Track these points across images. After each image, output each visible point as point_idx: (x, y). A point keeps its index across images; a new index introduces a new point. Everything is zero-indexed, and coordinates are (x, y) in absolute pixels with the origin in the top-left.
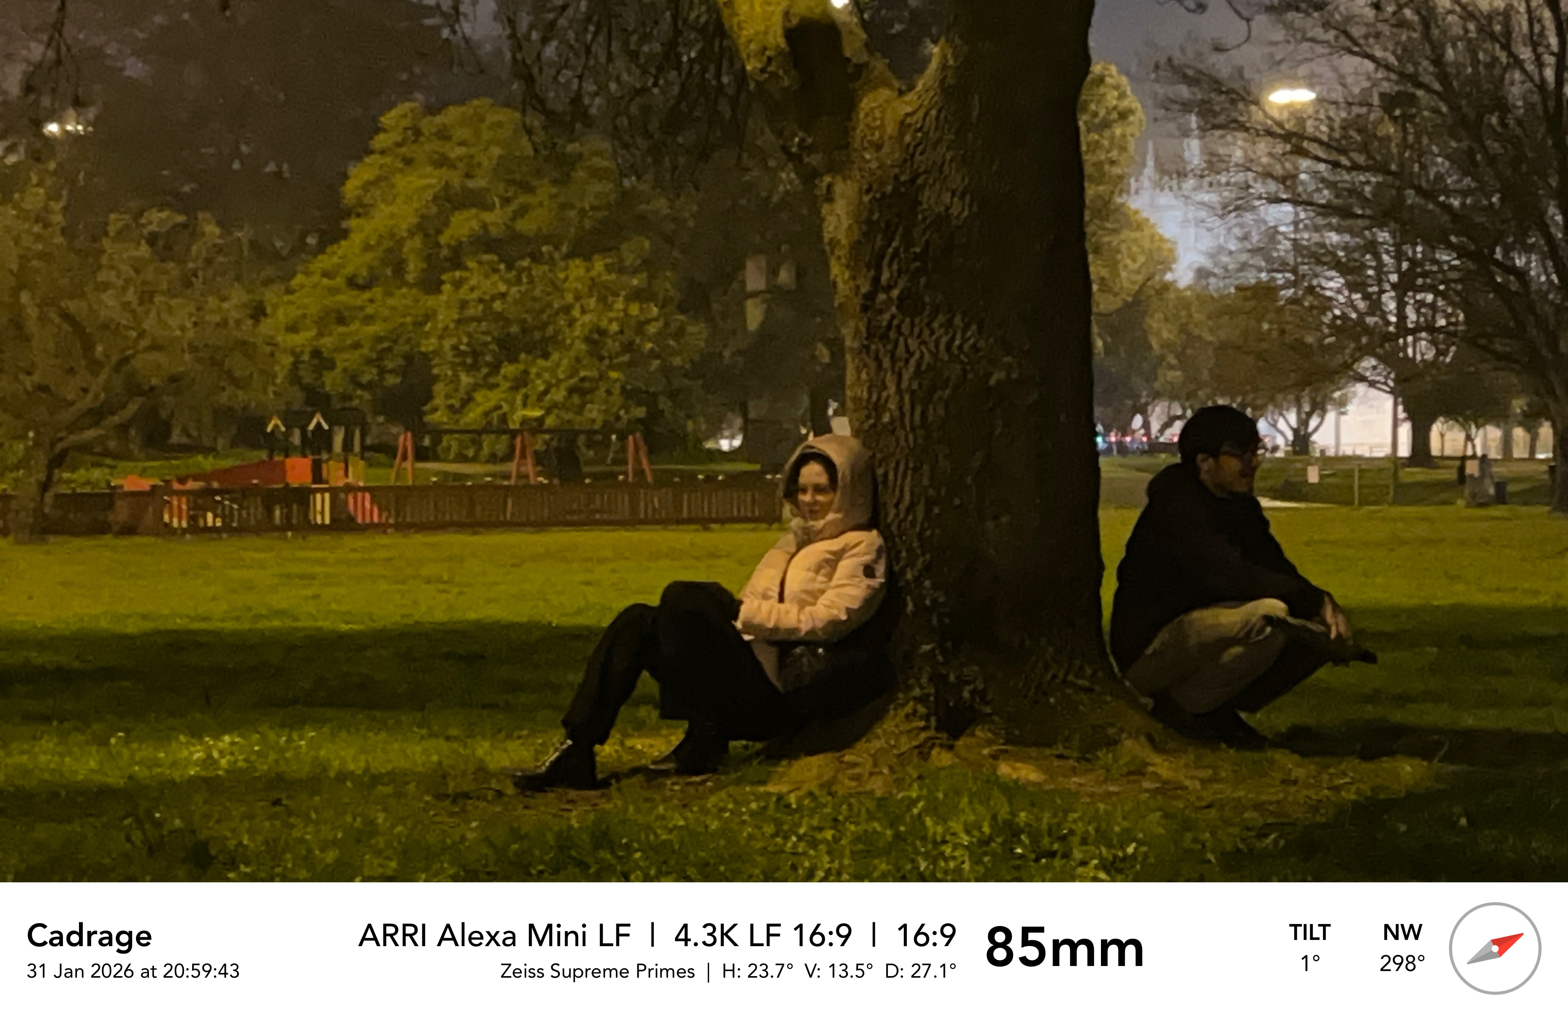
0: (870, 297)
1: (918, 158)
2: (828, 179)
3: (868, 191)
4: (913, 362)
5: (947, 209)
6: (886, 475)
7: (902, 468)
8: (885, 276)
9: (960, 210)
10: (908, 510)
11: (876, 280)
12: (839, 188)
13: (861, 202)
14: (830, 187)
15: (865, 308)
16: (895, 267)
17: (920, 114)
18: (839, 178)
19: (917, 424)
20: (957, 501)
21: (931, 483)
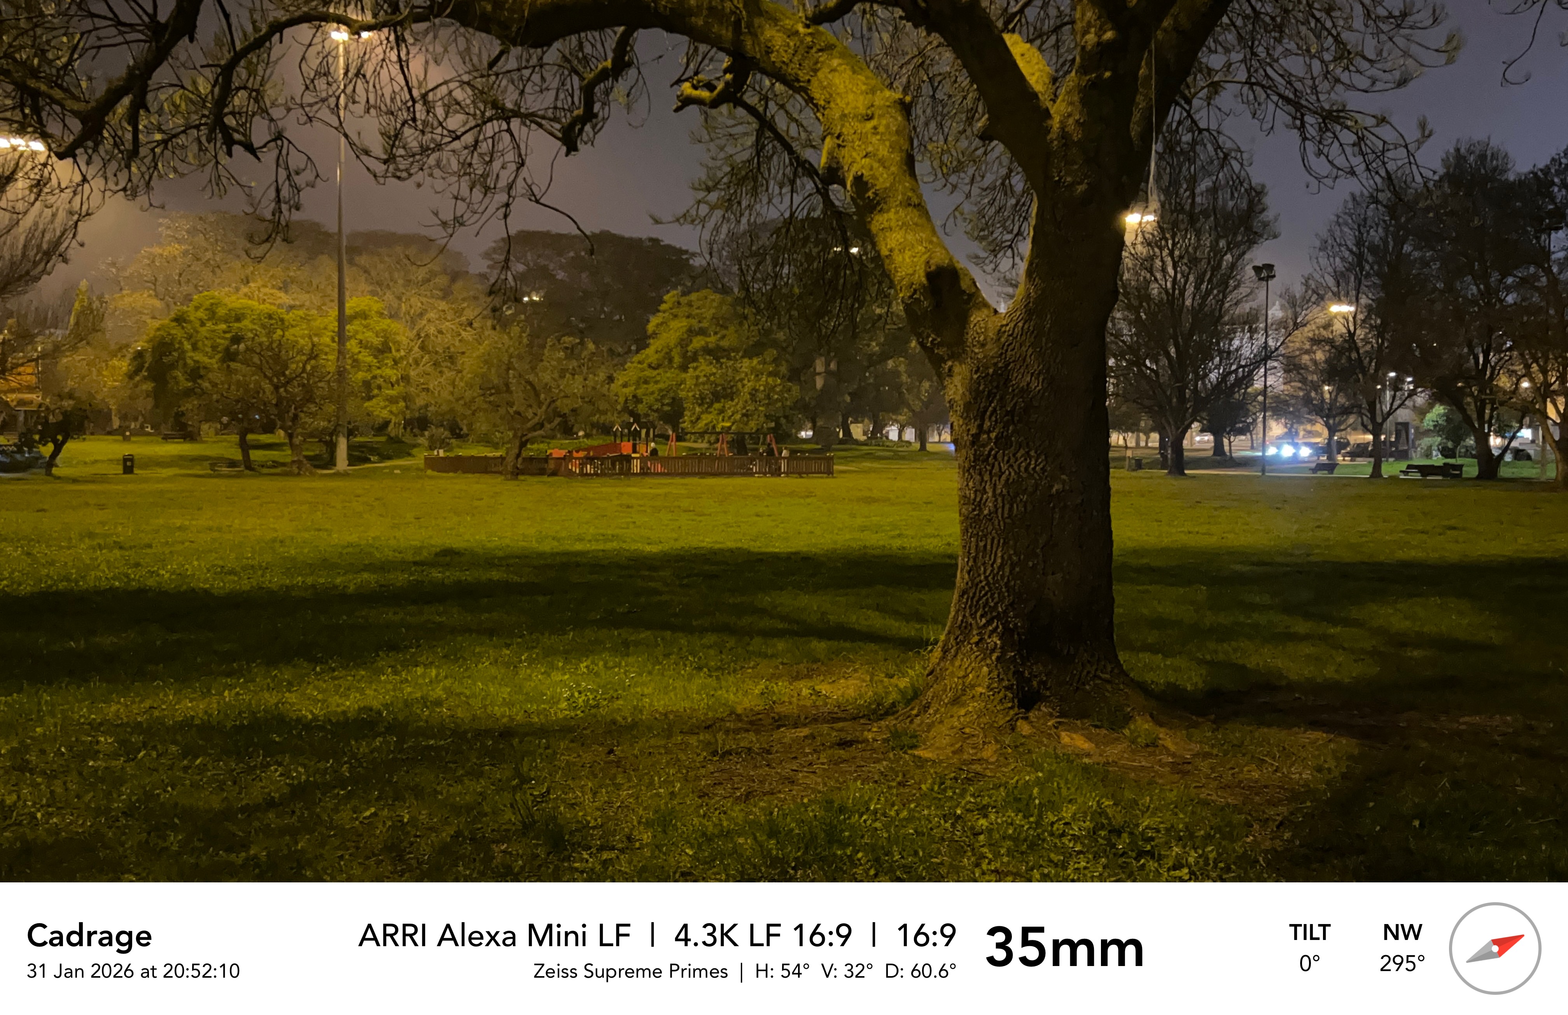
0: (976, 437)
1: (1009, 353)
2: (950, 363)
3: (976, 372)
4: (1004, 477)
5: (1028, 384)
6: (985, 546)
7: (996, 542)
8: (987, 424)
9: (1036, 386)
10: (999, 568)
11: (980, 427)
12: (957, 369)
13: (972, 378)
14: (950, 370)
15: (973, 443)
16: (993, 419)
17: (1012, 325)
18: (957, 363)
19: (1006, 515)
20: (1030, 564)
21: (1015, 553)
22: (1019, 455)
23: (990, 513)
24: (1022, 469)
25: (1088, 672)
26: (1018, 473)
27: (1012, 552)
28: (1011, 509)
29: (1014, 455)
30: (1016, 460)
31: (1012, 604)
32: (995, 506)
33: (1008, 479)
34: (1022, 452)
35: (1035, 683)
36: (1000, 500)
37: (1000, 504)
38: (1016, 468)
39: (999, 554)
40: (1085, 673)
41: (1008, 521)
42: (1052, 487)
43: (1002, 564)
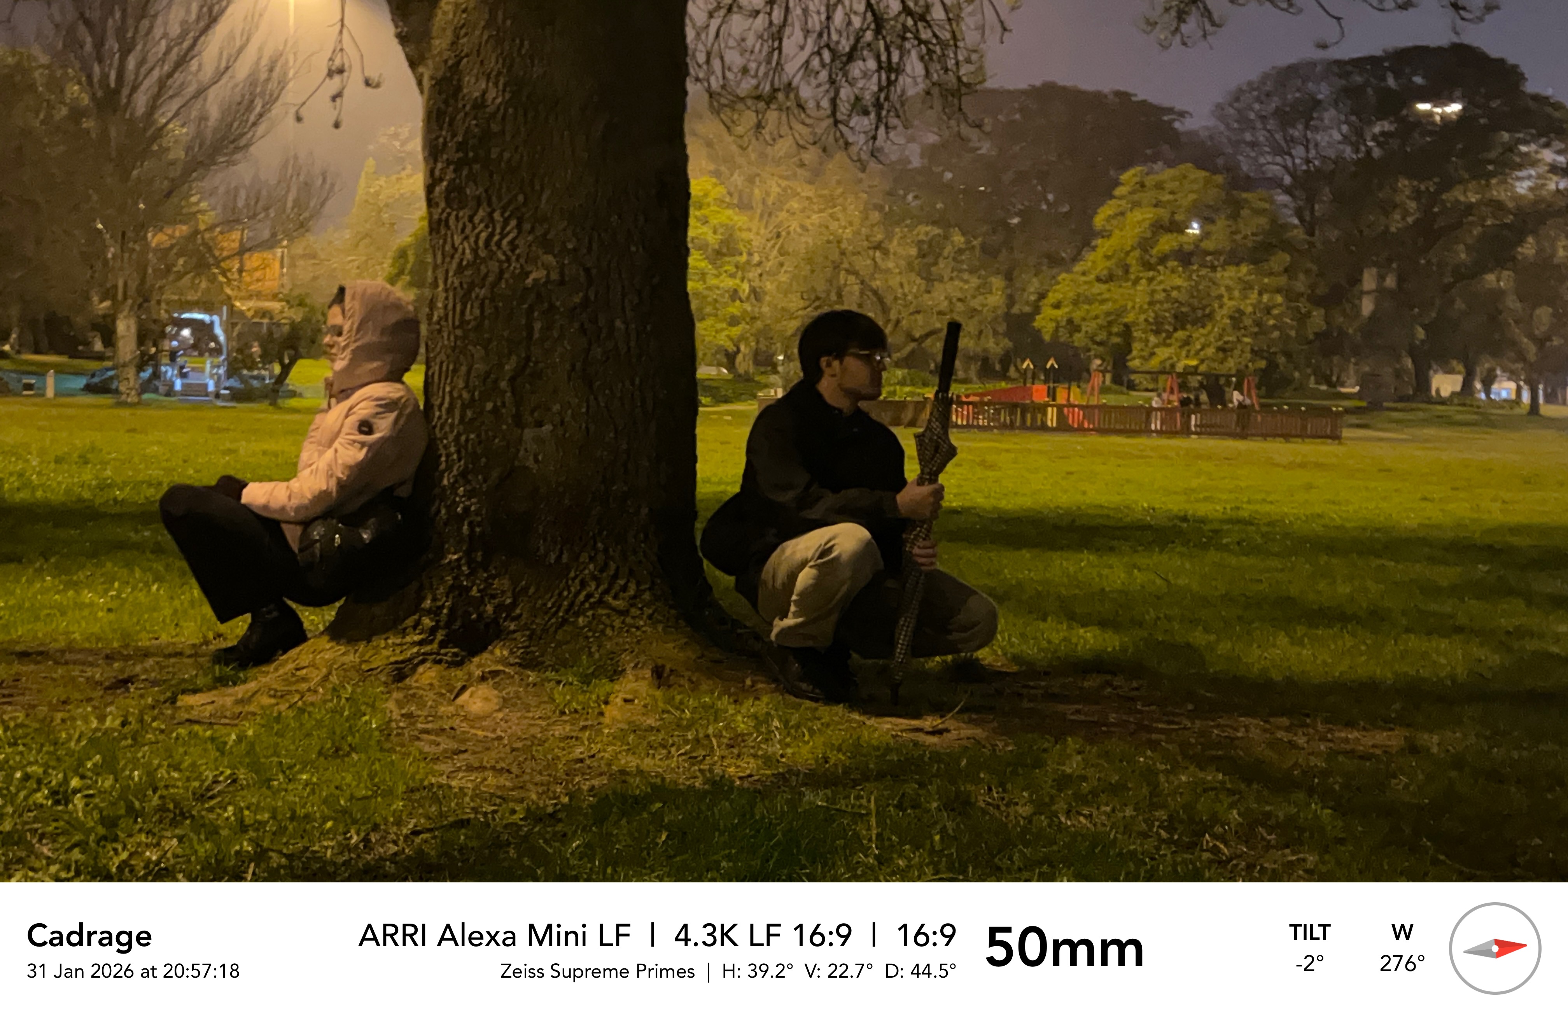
0: (431, 188)
1: (462, 40)
4: (457, 258)
5: (484, 95)
6: (433, 375)
7: (445, 368)
11: (433, 172)
19: (457, 323)
20: (489, 406)
21: (467, 386)
22: (477, 219)
23: (440, 318)
24: (481, 243)
25: (589, 596)
26: (475, 251)
27: (461, 384)
28: (463, 313)
29: (471, 219)
30: (474, 228)
31: (463, 474)
32: (446, 307)
33: (462, 260)
34: (481, 213)
35: (490, 608)
36: (451, 294)
37: (450, 306)
38: (472, 240)
39: (448, 389)
40: (582, 597)
41: (459, 332)
42: (527, 274)
43: (451, 404)
